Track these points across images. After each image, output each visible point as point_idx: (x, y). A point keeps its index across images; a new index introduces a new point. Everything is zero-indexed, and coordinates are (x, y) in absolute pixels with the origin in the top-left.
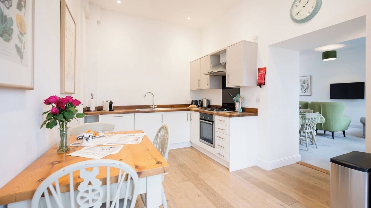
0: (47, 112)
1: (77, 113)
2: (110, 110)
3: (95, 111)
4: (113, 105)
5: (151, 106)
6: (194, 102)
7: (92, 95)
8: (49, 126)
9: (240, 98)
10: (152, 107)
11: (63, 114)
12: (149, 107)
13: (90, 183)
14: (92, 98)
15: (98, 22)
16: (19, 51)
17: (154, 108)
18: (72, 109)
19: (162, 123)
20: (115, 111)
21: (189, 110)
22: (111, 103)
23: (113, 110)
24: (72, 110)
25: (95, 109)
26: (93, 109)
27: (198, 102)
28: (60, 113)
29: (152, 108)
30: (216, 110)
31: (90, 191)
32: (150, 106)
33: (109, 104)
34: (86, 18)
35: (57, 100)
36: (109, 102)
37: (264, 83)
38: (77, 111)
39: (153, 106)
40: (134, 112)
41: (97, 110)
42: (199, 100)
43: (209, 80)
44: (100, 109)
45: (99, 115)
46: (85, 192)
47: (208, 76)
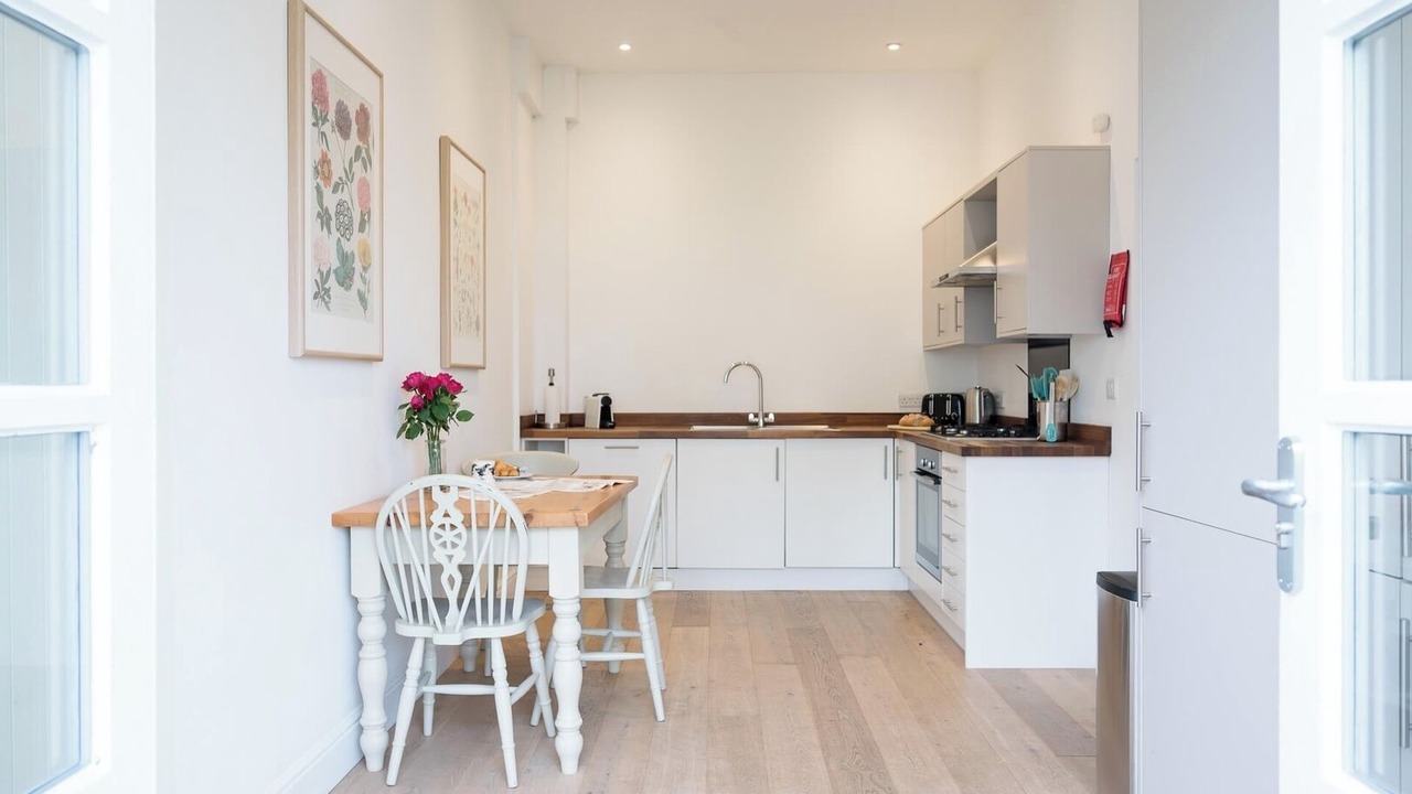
0: (406, 405)
1: (458, 410)
2: (603, 426)
3: (559, 426)
4: (615, 409)
5: (751, 417)
6: (931, 404)
7: (552, 373)
8: (410, 436)
9: (1052, 385)
10: (756, 420)
11: (431, 410)
12: (741, 419)
13: (446, 515)
14: (551, 384)
15: (570, 122)
16: (362, 299)
17: (761, 424)
18: (445, 400)
19: (777, 479)
20: (618, 430)
21: (893, 435)
22: (607, 401)
23: (612, 427)
24: (447, 403)
25: (558, 421)
26: (553, 420)
27: (949, 404)
28: (425, 407)
29: (757, 424)
30: (965, 432)
31: (448, 527)
32: (747, 415)
33: (600, 405)
34: (534, 117)
35: (420, 380)
36: (601, 397)
37: (1118, 319)
38: (456, 405)
39: (761, 416)
40: (675, 436)
41: (564, 423)
42: (953, 395)
43: (961, 307)
44: (573, 422)
45: (566, 440)
46: (440, 526)
47: (959, 292)
